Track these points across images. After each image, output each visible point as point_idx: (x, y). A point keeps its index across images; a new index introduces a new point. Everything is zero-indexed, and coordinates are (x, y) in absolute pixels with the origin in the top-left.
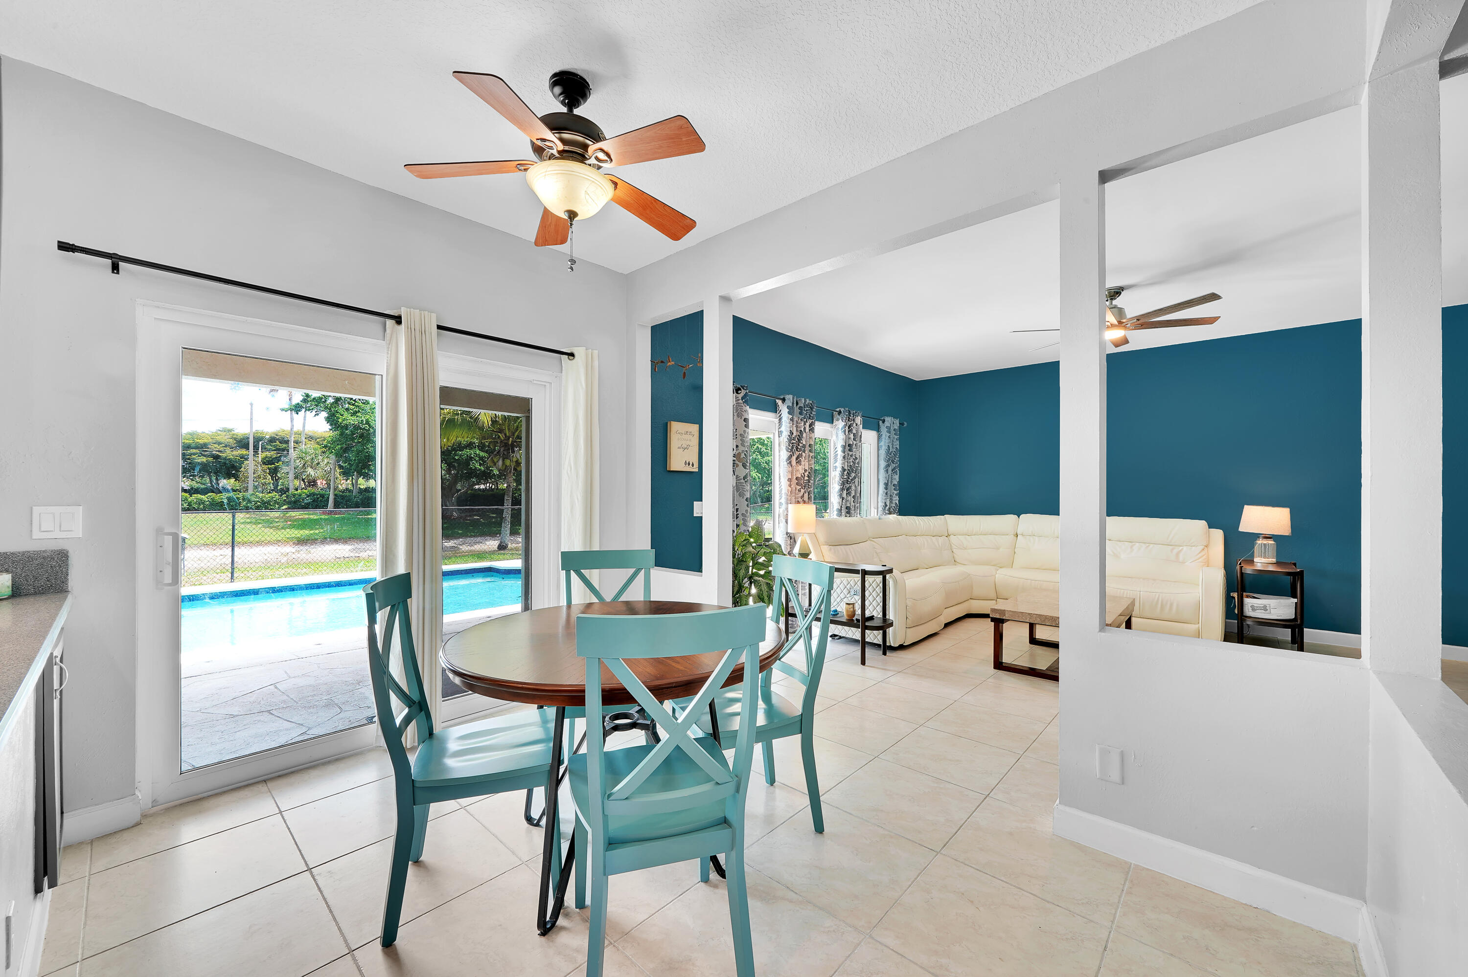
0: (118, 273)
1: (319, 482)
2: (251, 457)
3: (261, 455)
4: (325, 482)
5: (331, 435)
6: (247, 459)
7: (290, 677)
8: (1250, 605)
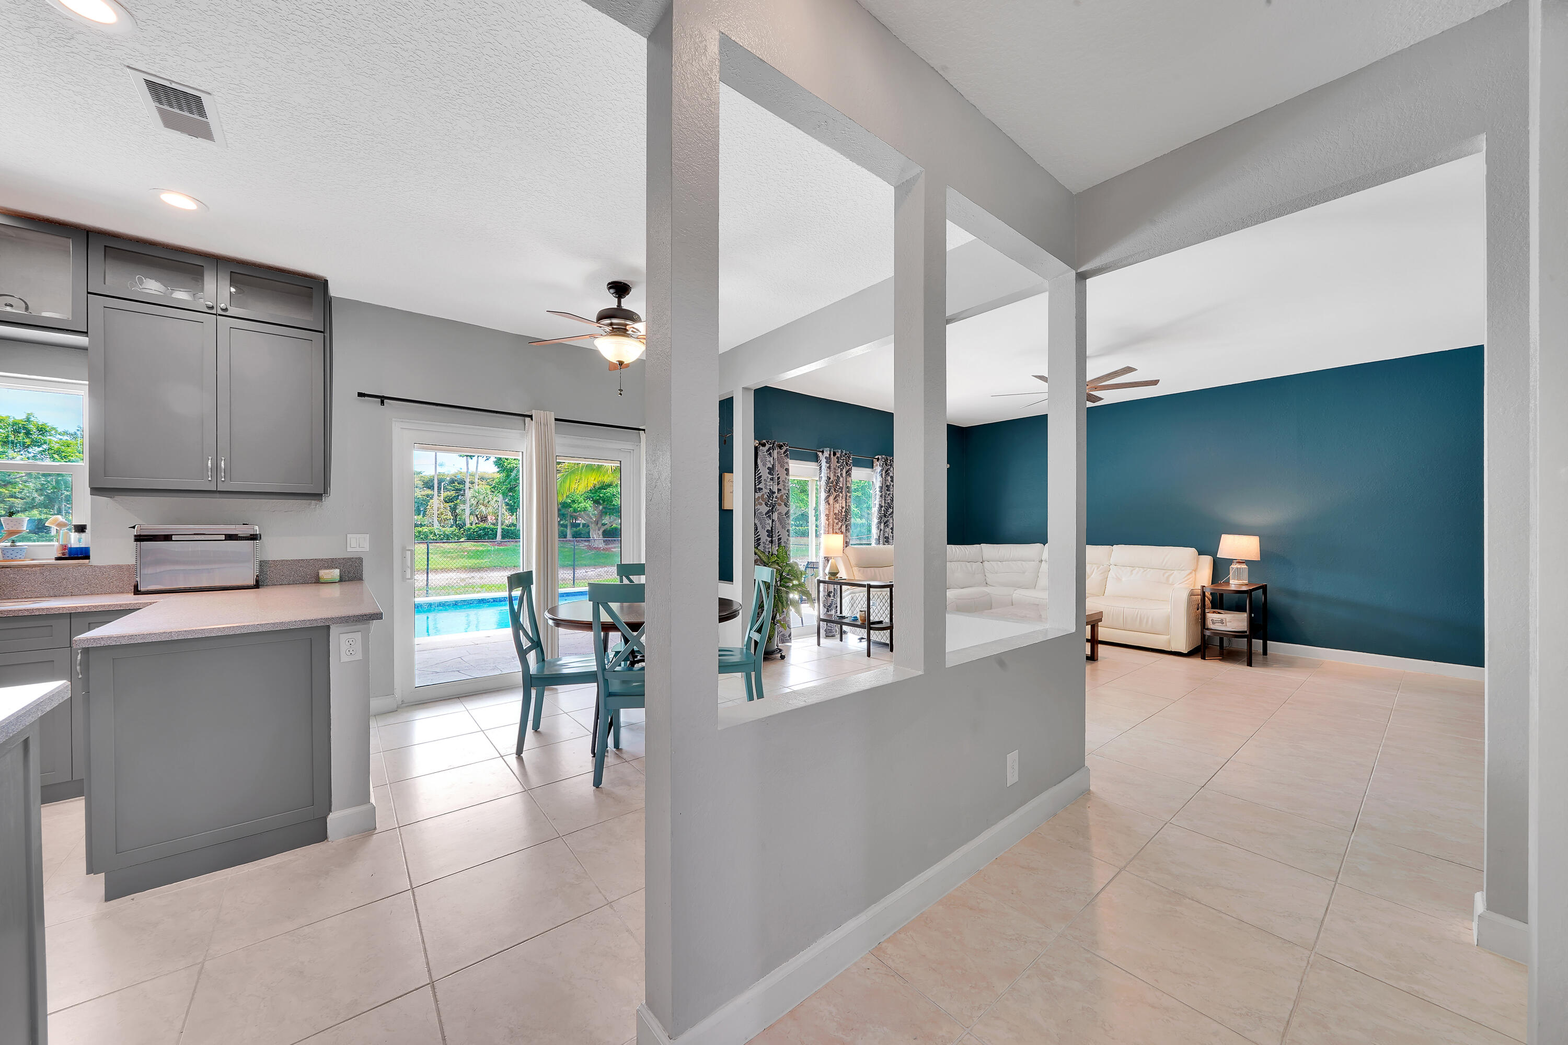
0: (384, 405)
1: (489, 518)
2: (436, 496)
3: (444, 494)
4: (494, 518)
5: (499, 477)
6: (431, 498)
7: (470, 654)
8: (1211, 619)
